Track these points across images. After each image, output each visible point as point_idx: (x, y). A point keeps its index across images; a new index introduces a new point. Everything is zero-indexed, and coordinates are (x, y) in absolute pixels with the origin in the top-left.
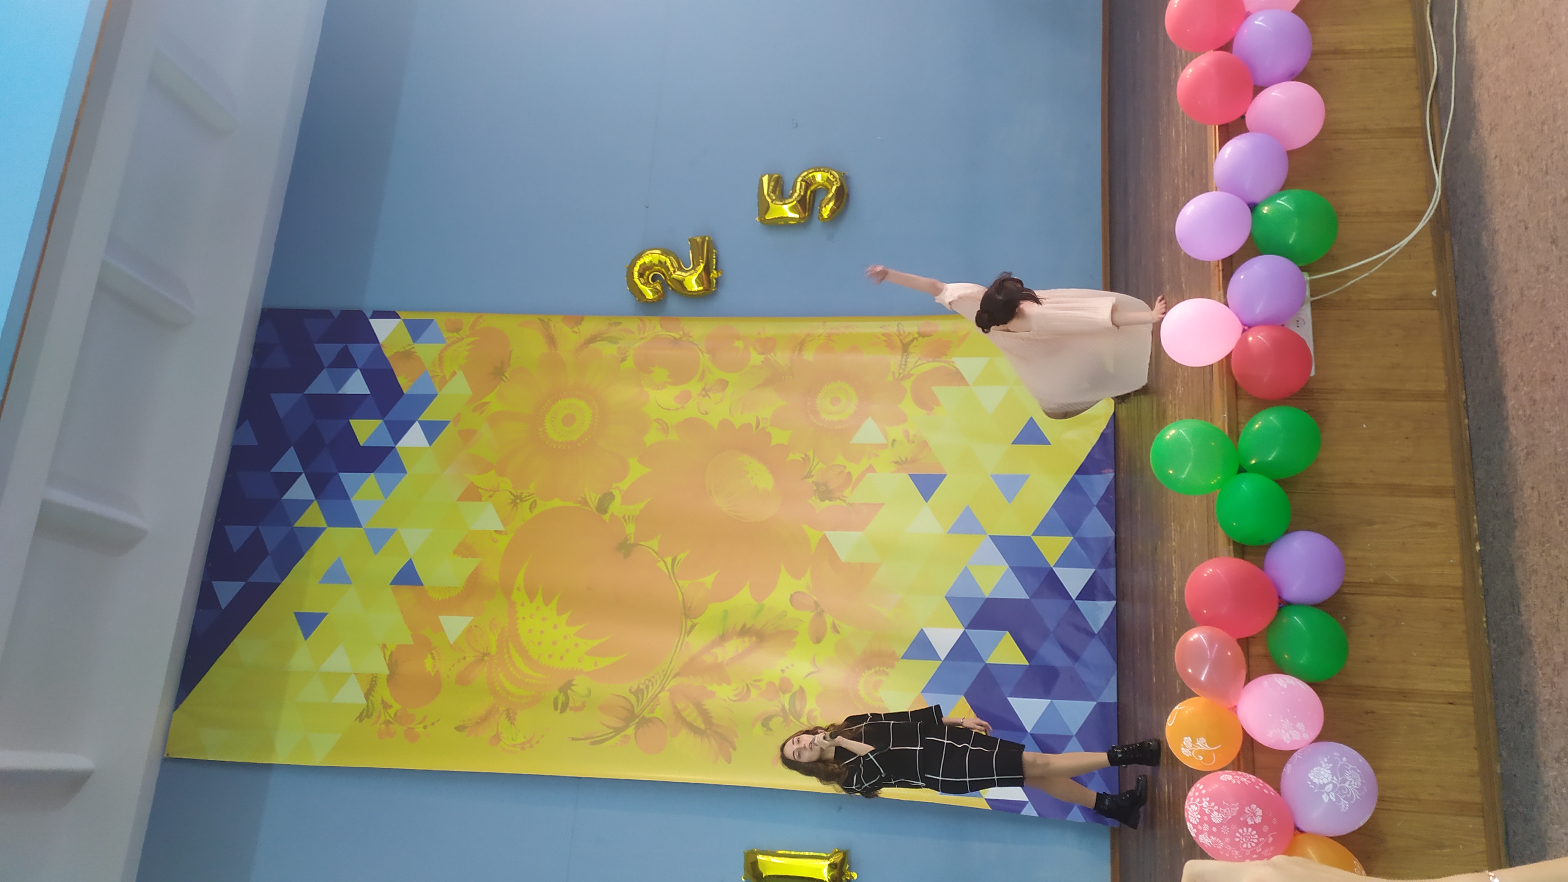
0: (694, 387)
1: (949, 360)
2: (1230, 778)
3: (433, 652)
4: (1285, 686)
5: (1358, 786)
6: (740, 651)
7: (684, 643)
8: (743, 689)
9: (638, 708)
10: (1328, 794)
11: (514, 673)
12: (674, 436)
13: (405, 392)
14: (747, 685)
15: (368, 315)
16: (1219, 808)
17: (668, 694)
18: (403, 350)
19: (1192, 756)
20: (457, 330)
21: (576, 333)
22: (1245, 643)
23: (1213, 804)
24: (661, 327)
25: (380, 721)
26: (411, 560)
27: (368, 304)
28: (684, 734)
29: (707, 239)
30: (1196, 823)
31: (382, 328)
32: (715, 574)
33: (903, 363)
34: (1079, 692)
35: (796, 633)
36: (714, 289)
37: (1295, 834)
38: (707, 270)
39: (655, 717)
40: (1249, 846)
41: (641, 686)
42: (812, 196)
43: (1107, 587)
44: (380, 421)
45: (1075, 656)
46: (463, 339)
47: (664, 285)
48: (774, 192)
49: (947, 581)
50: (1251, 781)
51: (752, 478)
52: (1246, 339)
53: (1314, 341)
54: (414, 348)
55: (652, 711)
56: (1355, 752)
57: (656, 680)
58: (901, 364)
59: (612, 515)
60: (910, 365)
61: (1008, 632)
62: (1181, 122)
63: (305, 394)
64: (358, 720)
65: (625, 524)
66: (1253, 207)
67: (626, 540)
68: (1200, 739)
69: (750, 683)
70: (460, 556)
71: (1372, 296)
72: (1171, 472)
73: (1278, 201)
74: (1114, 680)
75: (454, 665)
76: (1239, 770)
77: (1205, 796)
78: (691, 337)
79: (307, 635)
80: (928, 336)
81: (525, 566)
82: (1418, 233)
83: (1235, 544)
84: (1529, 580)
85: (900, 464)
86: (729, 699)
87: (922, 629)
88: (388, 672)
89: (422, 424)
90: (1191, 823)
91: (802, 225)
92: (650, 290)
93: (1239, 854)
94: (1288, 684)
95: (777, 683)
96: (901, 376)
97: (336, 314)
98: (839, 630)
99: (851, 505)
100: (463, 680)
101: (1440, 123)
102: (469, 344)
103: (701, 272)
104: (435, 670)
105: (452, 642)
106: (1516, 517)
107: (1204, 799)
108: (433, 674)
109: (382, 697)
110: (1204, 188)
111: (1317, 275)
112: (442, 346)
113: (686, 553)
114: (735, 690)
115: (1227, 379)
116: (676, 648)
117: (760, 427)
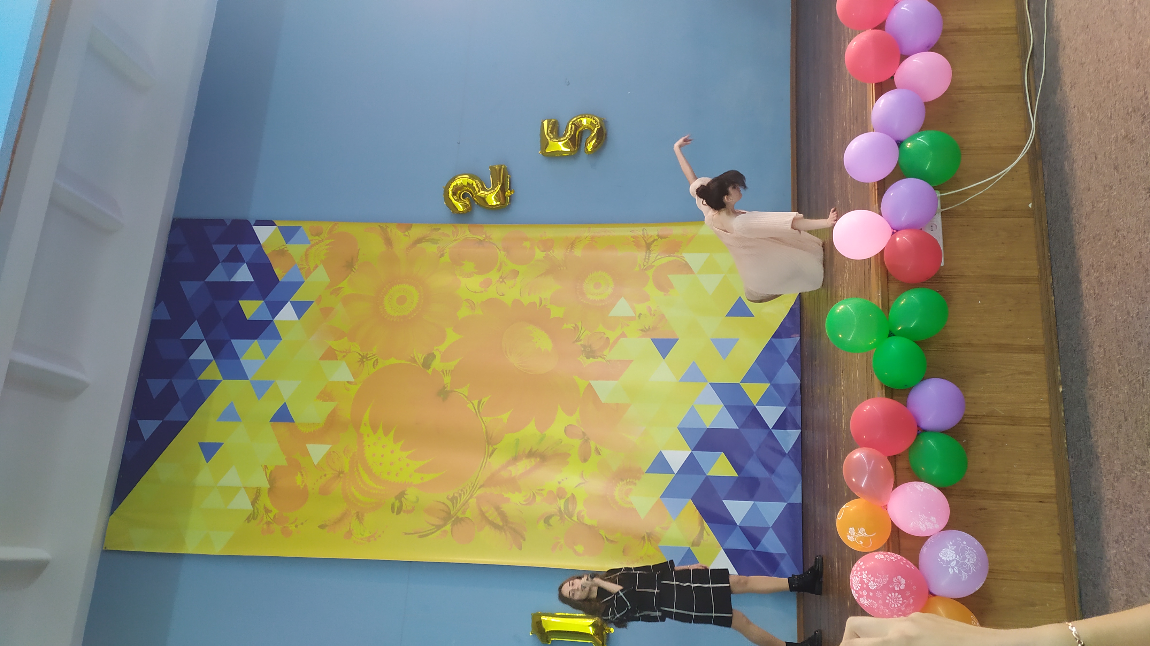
0: (494, 275)
1: (679, 255)
2: (882, 557)
3: (302, 470)
4: (922, 490)
5: (974, 562)
6: (528, 468)
7: (487, 462)
8: (530, 496)
9: (453, 510)
10: (953, 568)
11: (362, 486)
12: (479, 312)
13: (280, 280)
14: (534, 494)
15: (252, 224)
16: (874, 579)
17: (475, 499)
18: (278, 249)
19: (855, 541)
20: (319, 234)
21: (407, 236)
22: (893, 459)
23: (870, 576)
24: (469, 231)
25: (264, 522)
26: (285, 403)
27: (252, 216)
28: (487, 529)
29: (503, 167)
30: (858, 590)
31: (263, 233)
32: (510, 412)
33: (647, 258)
34: (774, 496)
35: (569, 455)
36: (508, 204)
37: (929, 597)
38: (503, 189)
39: (465, 517)
40: (896, 606)
41: (456, 495)
42: (580, 136)
43: (794, 420)
44: (261, 302)
45: (771, 470)
46: (323, 241)
47: (472, 201)
48: (552, 132)
49: (678, 416)
50: (897, 558)
51: (536, 342)
52: (895, 239)
53: (943, 240)
54: (286, 247)
55: (464, 512)
56: (972, 538)
57: (467, 490)
58: (645, 259)
59: (434, 369)
60: (652, 259)
61: (723, 453)
62: (848, 82)
63: (205, 282)
64: (247, 521)
65: (443, 375)
66: (899, 143)
67: (444, 388)
68: (861, 529)
69: (536, 492)
70: (321, 400)
71: (986, 208)
72: (840, 336)
73: (918, 139)
74: (799, 487)
75: (317, 481)
76: (889, 551)
77: (864, 570)
78: (491, 239)
79: (208, 458)
80: (665, 238)
81: (369, 408)
82: (1018, 162)
83: (886, 388)
84: (1097, 413)
85: (645, 331)
86: (520, 503)
87: (661, 451)
88: (269, 486)
89: (294, 304)
90: (855, 590)
91: (572, 156)
92: (461, 204)
93: (889, 612)
94: (924, 489)
95: (555, 493)
96: (645, 267)
97: (228, 223)
98: (601, 453)
99: (609, 361)
100: (324, 491)
101: (1035, 82)
102: (327, 245)
103: (499, 191)
104: (304, 484)
105: (316, 463)
106: (1088, 367)
107: (864, 572)
108: (302, 487)
109: (264, 505)
110: (864, 129)
111: (945, 193)
112: (308, 246)
113: (488, 398)
114: (525, 496)
115: (881, 268)
116: (481, 467)
117: (542, 305)
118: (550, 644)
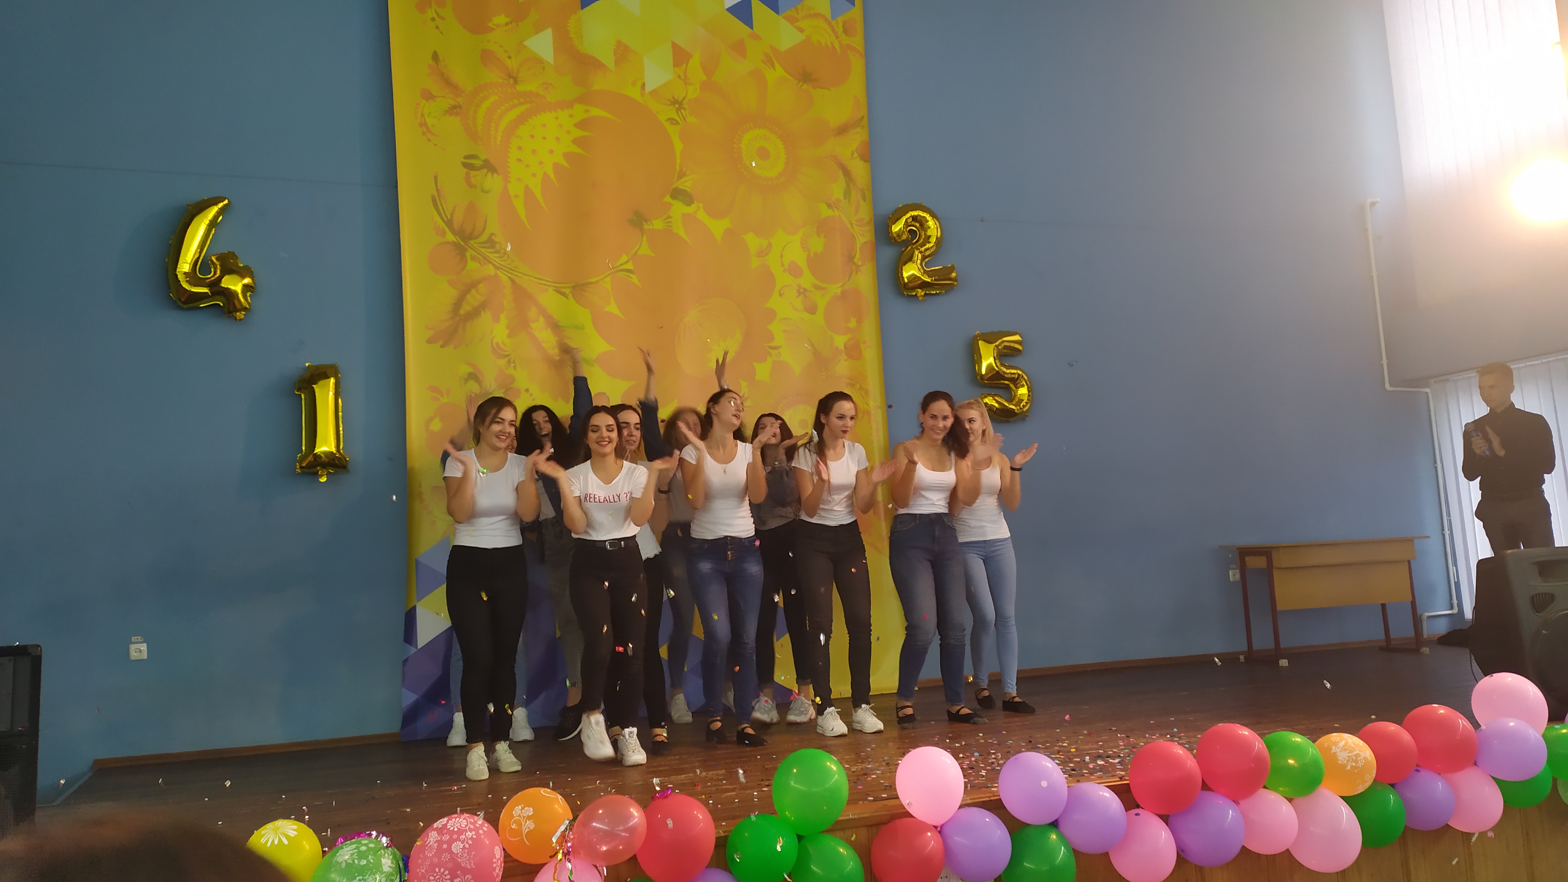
0: (807, 280)
2: (498, 856)
3: (514, 24)
6: (544, 345)
7: (546, 287)
8: (505, 351)
9: (475, 243)
11: (499, 111)
12: (755, 263)
16: (467, 848)
17: (494, 274)
19: (514, 817)
20: (846, 31)
21: (852, 156)
22: (633, 862)
23: (470, 842)
24: (865, 242)
28: (452, 293)
29: (955, 283)
30: (448, 827)
32: (620, 315)
36: (905, 293)
38: (924, 285)
39: (467, 261)
41: (498, 246)
42: (1003, 386)
46: (837, 37)
47: (906, 243)
48: (1006, 347)
51: (719, 346)
52: (929, 831)
55: (473, 258)
57: (505, 261)
59: (671, 205)
65: (663, 218)
66: (1055, 824)
67: (646, 221)
68: (532, 823)
69: (511, 358)
70: (615, 48)
72: (794, 772)
73: (1063, 848)
75: (501, 46)
76: (505, 862)
77: (477, 834)
78: (856, 273)
81: (609, 116)
83: (726, 837)
86: (493, 338)
90: (448, 822)
91: (975, 378)
92: (901, 228)
93: (422, 872)
95: (513, 386)
100: (487, 57)
102: (832, 44)
103: (922, 279)
104: (495, 27)
105: (525, 43)
107: (474, 833)
108: (490, 25)
110: (1068, 775)
112: (828, 15)
113: (638, 284)
114: (503, 343)
115: (887, 815)
116: (542, 280)
117: (771, 350)
118: (296, 392)
